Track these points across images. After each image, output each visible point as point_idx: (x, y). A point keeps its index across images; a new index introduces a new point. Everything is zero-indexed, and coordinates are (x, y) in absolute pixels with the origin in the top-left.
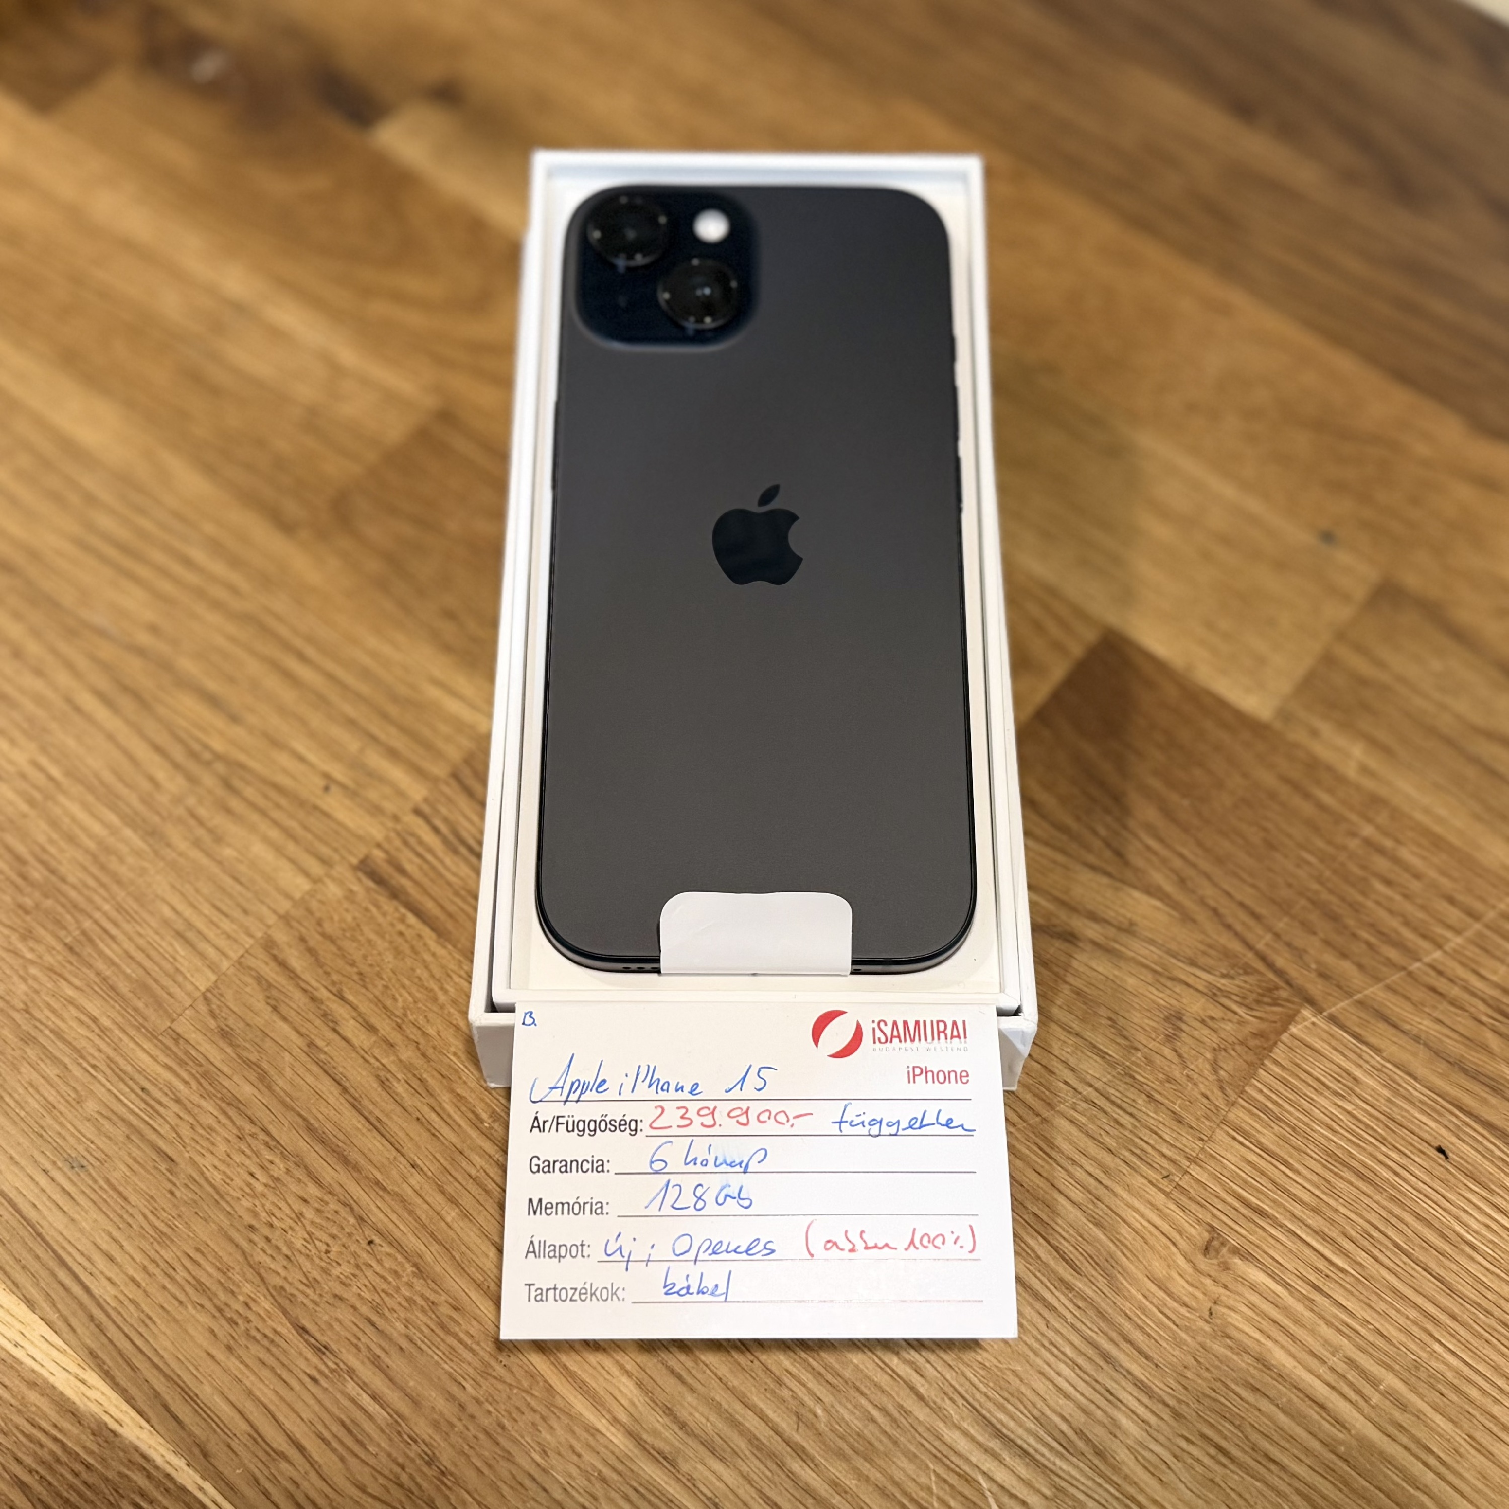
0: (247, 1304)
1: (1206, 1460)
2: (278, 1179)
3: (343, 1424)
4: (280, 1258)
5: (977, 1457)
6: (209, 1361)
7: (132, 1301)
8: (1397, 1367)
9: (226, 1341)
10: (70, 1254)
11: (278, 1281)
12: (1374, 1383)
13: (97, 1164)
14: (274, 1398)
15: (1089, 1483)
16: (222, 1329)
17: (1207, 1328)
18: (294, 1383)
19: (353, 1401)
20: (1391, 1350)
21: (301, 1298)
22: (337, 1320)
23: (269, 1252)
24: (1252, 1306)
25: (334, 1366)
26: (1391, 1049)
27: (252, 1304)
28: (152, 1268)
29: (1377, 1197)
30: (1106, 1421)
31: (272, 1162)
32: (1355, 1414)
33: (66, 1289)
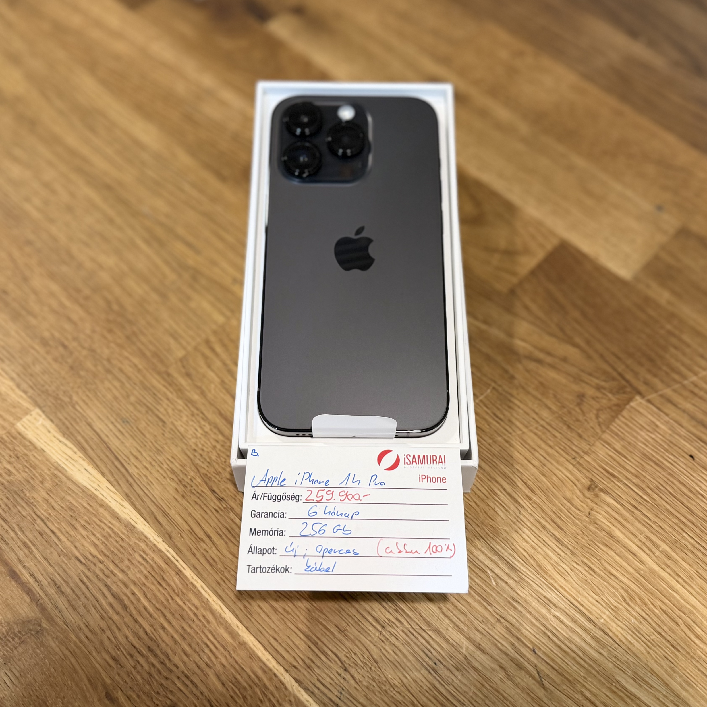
0: (191, 480)
1: (584, 572)
2: (206, 432)
3: (227, 529)
4: (205, 463)
5: (487, 562)
6: (174, 500)
7: (145, 475)
8: (668, 541)
9: (182, 493)
10: (120, 456)
11: (205, 472)
12: (657, 547)
13: (133, 421)
14: (201, 518)
15: (535, 577)
16: (181, 488)
17: (587, 519)
18: (208, 511)
19: (232, 520)
20: (665, 534)
21: (213, 479)
22: (228, 489)
23: (202, 460)
24: (607, 513)
25: (225, 506)
26: (673, 415)
27: (193, 480)
28: (153, 463)
29: (663, 473)
30: (542, 553)
31: (204, 426)
32: (649, 559)
33: (118, 469)
